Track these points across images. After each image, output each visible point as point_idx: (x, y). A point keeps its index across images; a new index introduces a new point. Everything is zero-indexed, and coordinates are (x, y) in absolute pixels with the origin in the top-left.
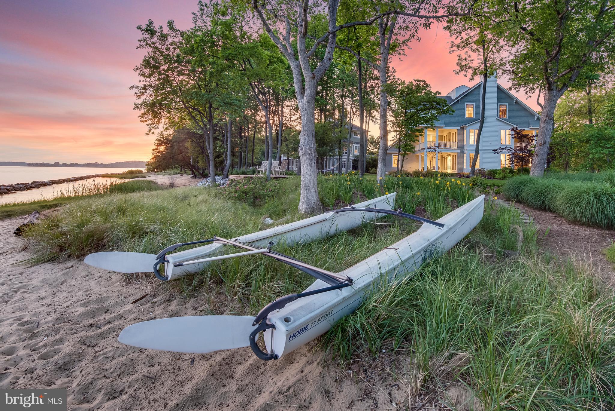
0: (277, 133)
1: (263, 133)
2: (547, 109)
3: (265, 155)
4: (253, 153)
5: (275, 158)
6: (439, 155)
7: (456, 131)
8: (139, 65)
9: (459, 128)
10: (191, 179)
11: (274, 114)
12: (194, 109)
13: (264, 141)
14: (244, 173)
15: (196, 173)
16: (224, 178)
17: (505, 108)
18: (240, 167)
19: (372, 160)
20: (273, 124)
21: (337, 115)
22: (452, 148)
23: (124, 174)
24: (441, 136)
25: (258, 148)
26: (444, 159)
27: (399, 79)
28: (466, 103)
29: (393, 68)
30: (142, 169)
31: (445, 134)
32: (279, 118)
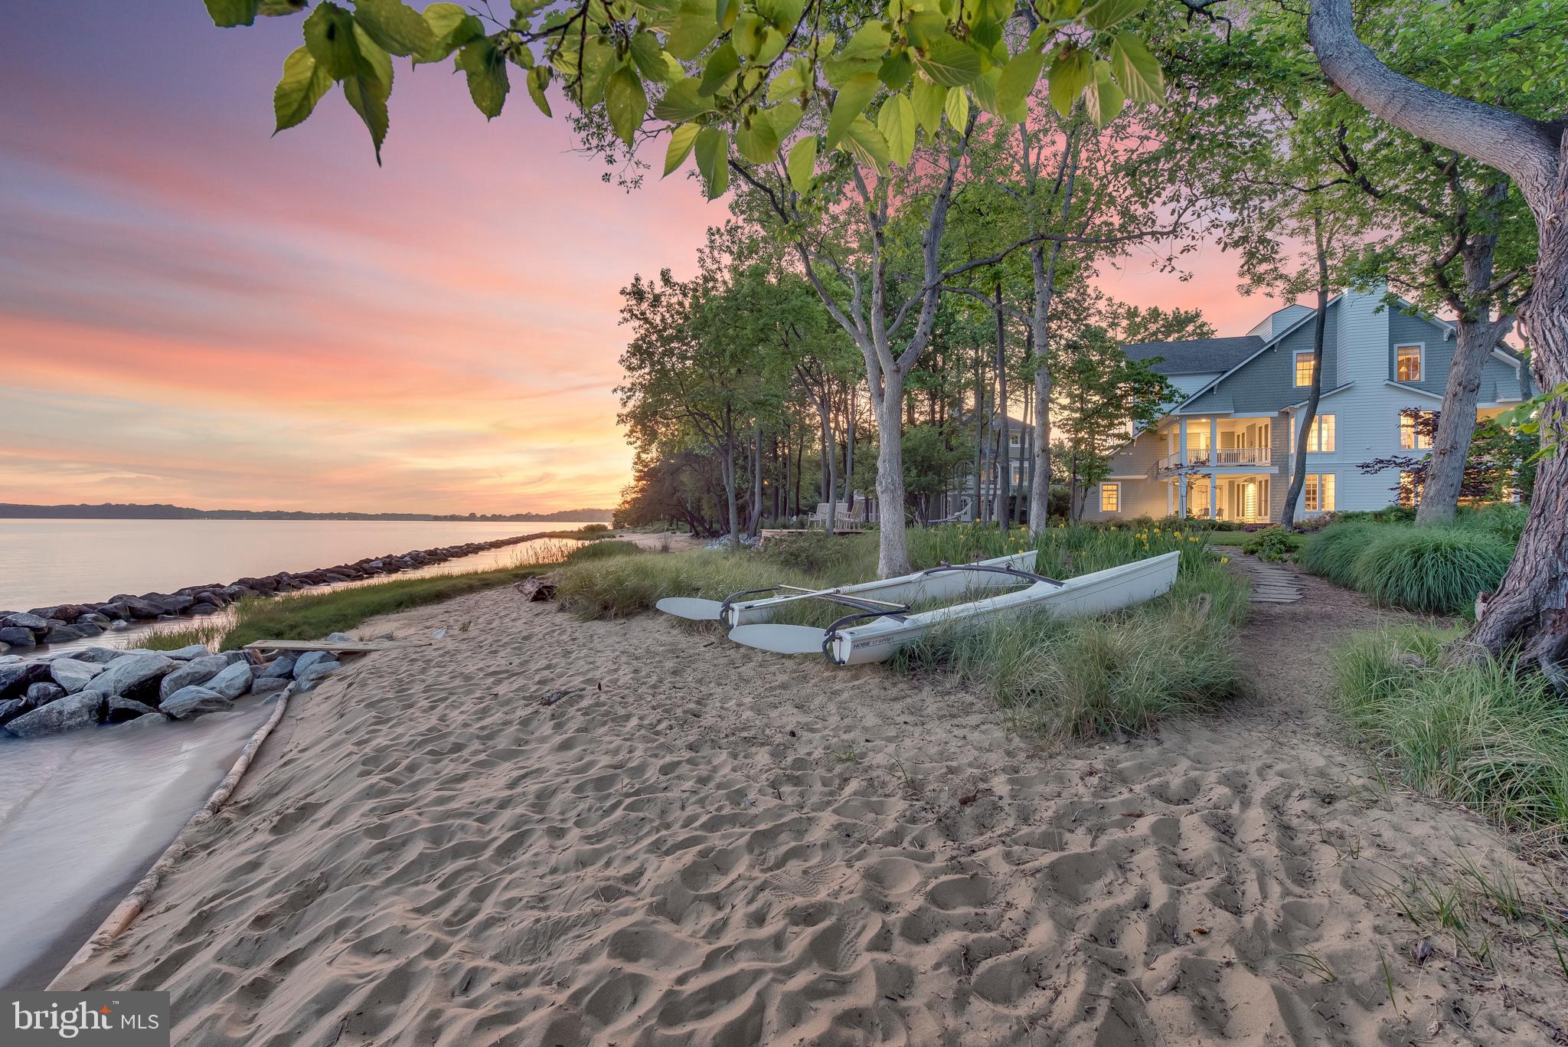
0: (844, 446)
1: (818, 446)
2: (1462, 368)
3: (823, 492)
4: (798, 488)
5: (840, 497)
6: (1207, 482)
7: (1268, 421)
8: (626, 355)
9: (1275, 414)
10: (690, 541)
11: (838, 410)
12: (703, 415)
13: (820, 464)
14: (785, 527)
15: (700, 529)
16: (750, 537)
17: (1418, 353)
18: (776, 516)
19: (1054, 496)
20: (836, 429)
21: (970, 401)
22: (1257, 463)
23: (580, 531)
24: (1228, 437)
25: (806, 478)
26: (1236, 492)
27: (1121, 305)
28: (1295, 352)
29: (1096, 289)
30: (606, 524)
31: (1241, 429)
32: (847, 418)
